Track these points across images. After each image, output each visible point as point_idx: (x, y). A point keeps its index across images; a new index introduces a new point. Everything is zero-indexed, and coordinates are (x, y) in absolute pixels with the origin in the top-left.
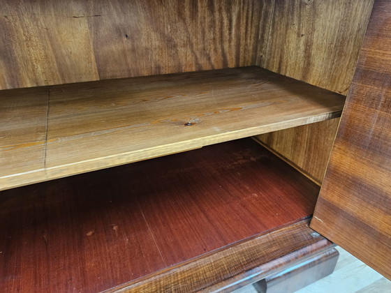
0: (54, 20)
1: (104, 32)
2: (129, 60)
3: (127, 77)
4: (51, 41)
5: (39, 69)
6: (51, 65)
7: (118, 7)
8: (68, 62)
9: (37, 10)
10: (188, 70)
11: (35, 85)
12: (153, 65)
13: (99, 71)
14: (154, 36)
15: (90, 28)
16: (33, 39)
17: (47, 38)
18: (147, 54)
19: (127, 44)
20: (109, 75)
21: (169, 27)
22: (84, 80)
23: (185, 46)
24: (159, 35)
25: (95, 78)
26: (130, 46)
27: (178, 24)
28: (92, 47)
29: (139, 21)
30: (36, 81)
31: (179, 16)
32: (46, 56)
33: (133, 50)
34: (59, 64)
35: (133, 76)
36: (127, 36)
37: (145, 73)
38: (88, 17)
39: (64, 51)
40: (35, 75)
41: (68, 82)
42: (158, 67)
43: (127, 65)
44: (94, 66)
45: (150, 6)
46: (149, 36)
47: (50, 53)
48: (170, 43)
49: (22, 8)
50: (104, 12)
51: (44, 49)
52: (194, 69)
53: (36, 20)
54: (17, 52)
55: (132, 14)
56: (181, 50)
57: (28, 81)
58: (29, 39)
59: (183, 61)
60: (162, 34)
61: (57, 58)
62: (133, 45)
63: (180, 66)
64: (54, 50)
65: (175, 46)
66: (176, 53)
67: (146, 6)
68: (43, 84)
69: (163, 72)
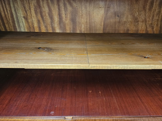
0: (92, 8)
1: (109, 14)
2: (116, 26)
3: (114, 33)
4: (89, 16)
5: (83, 27)
6: (87, 25)
7: (118, 4)
8: (93, 25)
9: (88, 5)
10: (141, 32)
11: (80, 32)
12: (126, 29)
13: (104, 29)
14: (129, 16)
15: (105, 12)
16: (84, 15)
17: (88, 16)
18: (125, 24)
19: (117, 19)
20: (107, 31)
21: (138, 13)
22: (97, 32)
23: (142, 22)
24: (132, 16)
25: (101, 32)
26: (118, 20)
27: (142, 12)
28: (103, 20)
29: (125, 10)
30: (81, 31)
31: (143, 8)
32: (86, 22)
33: (119, 22)
34: (90, 25)
35: (116, 33)
36: (118, 16)
37: (122, 32)
38: (105, 8)
39: (93, 20)
40: (81, 29)
41: (91, 32)
42: (128, 30)
43: (115, 28)
44: (102, 27)
45: (131, 4)
46: (127, 17)
47: (88, 21)
48: (136, 20)
49: (83, 3)
50: (112, 6)
51: (86, 19)
52: (144, 32)
53: (86, 8)
54: (77, 20)
55: (123, 7)
56: (140, 24)
57: (78, 30)
58: (82, 15)
59: (140, 28)
60: (134, 16)
61: (90, 23)
62: (120, 20)
63: (138, 30)
64: (90, 20)
65: (138, 21)
66: (138, 24)
67: (130, 4)
68: (83, 32)
69: (130, 32)
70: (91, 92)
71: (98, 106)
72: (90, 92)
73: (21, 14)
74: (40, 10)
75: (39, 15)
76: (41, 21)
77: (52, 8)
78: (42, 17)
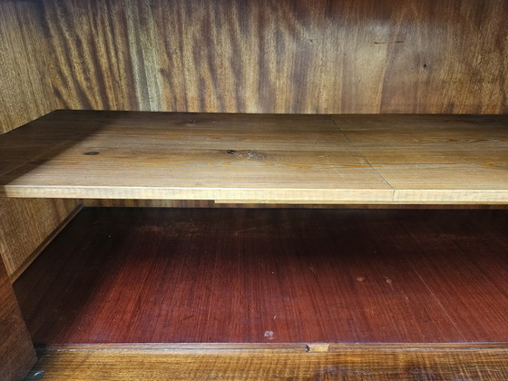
0: (355, 45)
1: (401, 59)
2: (419, 93)
3: (411, 112)
4: (345, 67)
5: (324, 96)
6: (337, 92)
7: (426, 32)
8: (354, 92)
9: (342, 34)
10: (489, 112)
11: (315, 113)
12: (446, 102)
13: (382, 104)
14: (457, 67)
15: (388, 55)
16: (328, 64)
17: (342, 65)
18: (443, 88)
19: (423, 75)
20: (390, 109)
21: (480, 57)
22: (364, 111)
23: (493, 81)
24: (464, 67)
25: (375, 111)
26: (425, 77)
27: (492, 55)
28: (383, 76)
29: (445, 49)
30: (317, 108)
31: (496, 45)
32: (335, 83)
33: (428, 83)
34: (344, 93)
35: (417, 113)
36: (425, 66)
37: (433, 111)
38: (390, 43)
39: (353, 79)
40: (318, 102)
41: (346, 112)
42: (452, 105)
43: (415, 98)
44: (379, 97)
45: (463, 33)
46: (451, 67)
47: (340, 80)
48: (475, 77)
49: (328, 32)
50: (409, 38)
51: (335, 76)
52: (497, 112)
53: (336, 44)
54: (310, 78)
55: (439, 40)
56: (487, 86)
57: (310, 107)
58: (325, 64)
59: (486, 100)
60: (469, 65)
61: (344, 86)
62: (429, 77)
63: (479, 106)
64: (344, 77)
65: (481, 81)
66: (480, 89)
67: (459, 32)
68: (323, 113)
69: (456, 111)
70: (364, 281)
71: (394, 317)
72: (360, 279)
73: (154, 61)
74: (209, 51)
75: (205, 66)
76: (209, 82)
77: (243, 46)
78: (212, 70)
